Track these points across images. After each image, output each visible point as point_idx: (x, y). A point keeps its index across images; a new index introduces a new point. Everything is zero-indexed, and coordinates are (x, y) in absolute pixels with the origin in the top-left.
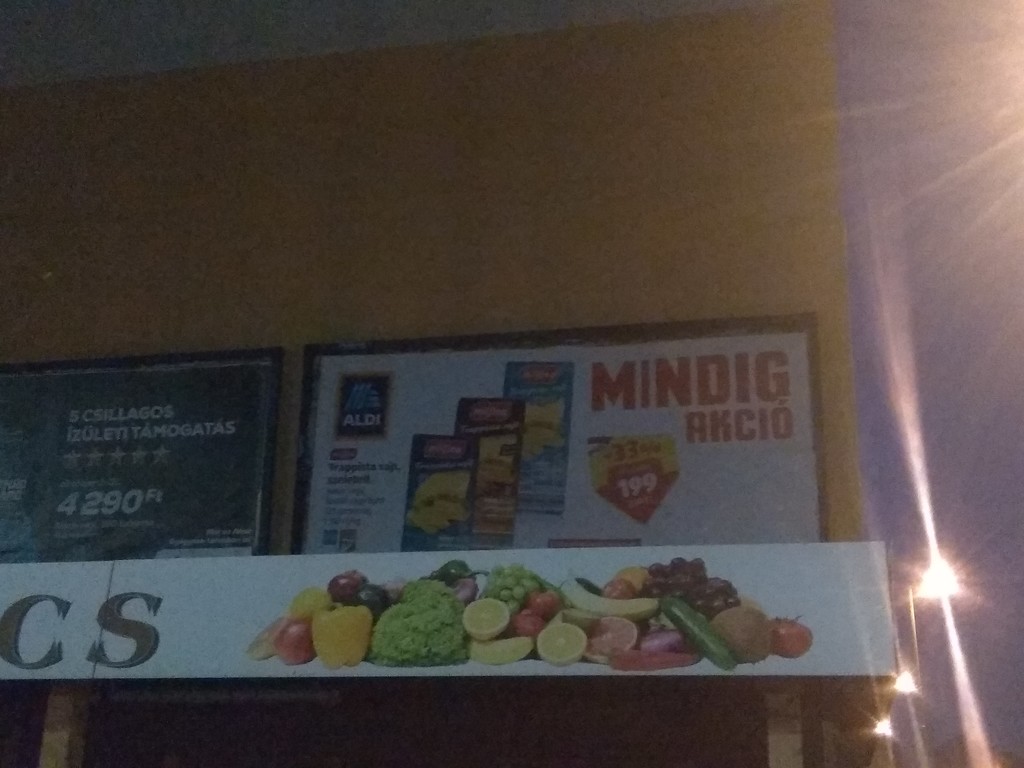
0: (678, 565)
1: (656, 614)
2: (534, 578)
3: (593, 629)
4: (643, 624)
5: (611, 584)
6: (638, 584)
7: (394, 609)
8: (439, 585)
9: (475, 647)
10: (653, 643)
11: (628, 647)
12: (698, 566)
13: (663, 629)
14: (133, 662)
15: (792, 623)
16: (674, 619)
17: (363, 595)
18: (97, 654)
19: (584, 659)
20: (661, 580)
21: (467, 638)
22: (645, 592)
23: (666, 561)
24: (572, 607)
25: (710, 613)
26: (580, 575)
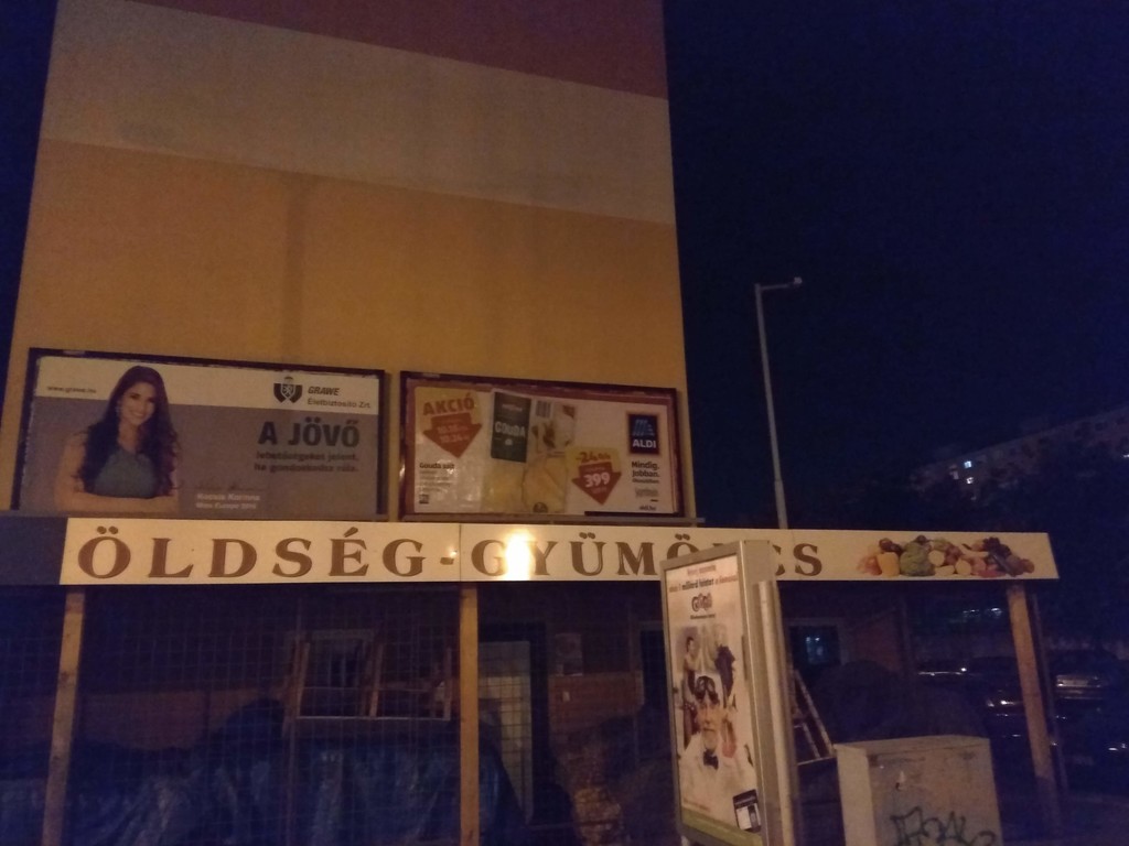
0: (992, 540)
1: (989, 557)
2: (949, 543)
3: (972, 562)
5: (975, 545)
6: (982, 546)
7: (905, 554)
8: (917, 545)
9: (936, 569)
10: (991, 568)
11: (984, 569)
13: (992, 563)
14: (813, 574)
15: (1028, 561)
16: (995, 559)
17: (893, 548)
18: (798, 570)
20: (988, 545)
21: (933, 566)
22: (984, 549)
23: (989, 538)
24: (964, 554)
25: (1004, 557)
26: (964, 542)
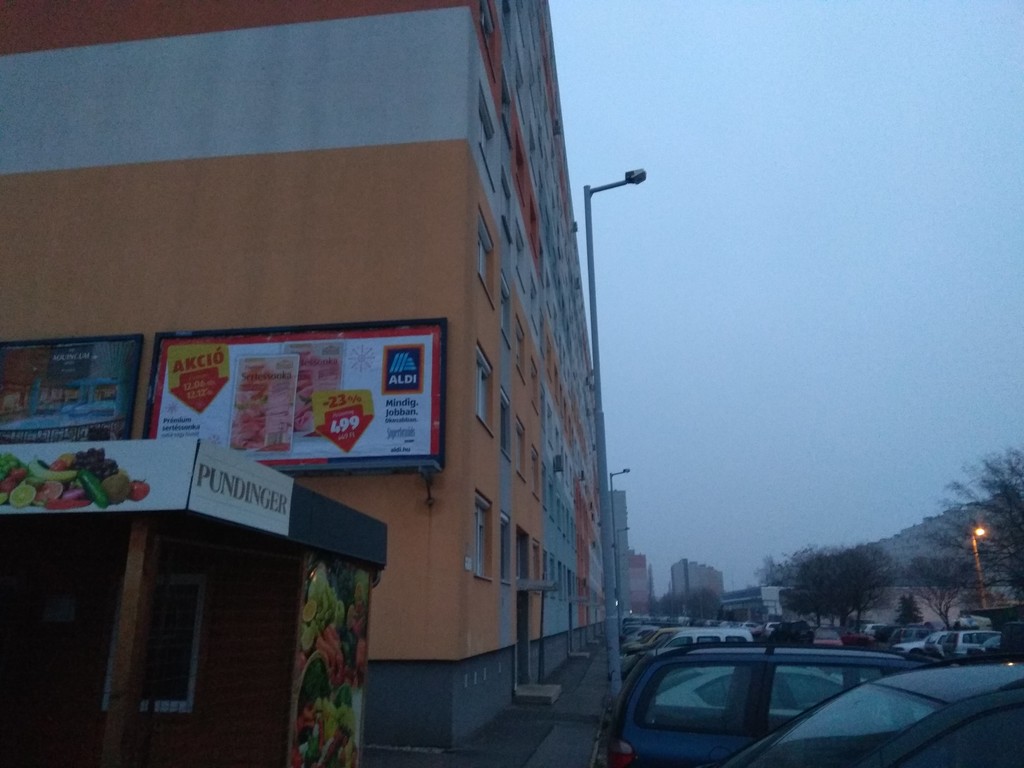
0: (92, 452)
1: (74, 479)
3: (40, 488)
4: (66, 485)
5: (55, 463)
6: (69, 462)
10: (69, 495)
11: (56, 497)
12: (102, 453)
13: (76, 488)
15: (141, 483)
16: (83, 482)
19: (32, 504)
20: (81, 461)
22: (72, 467)
23: (86, 451)
24: (32, 476)
25: (102, 478)
26: (41, 458)
